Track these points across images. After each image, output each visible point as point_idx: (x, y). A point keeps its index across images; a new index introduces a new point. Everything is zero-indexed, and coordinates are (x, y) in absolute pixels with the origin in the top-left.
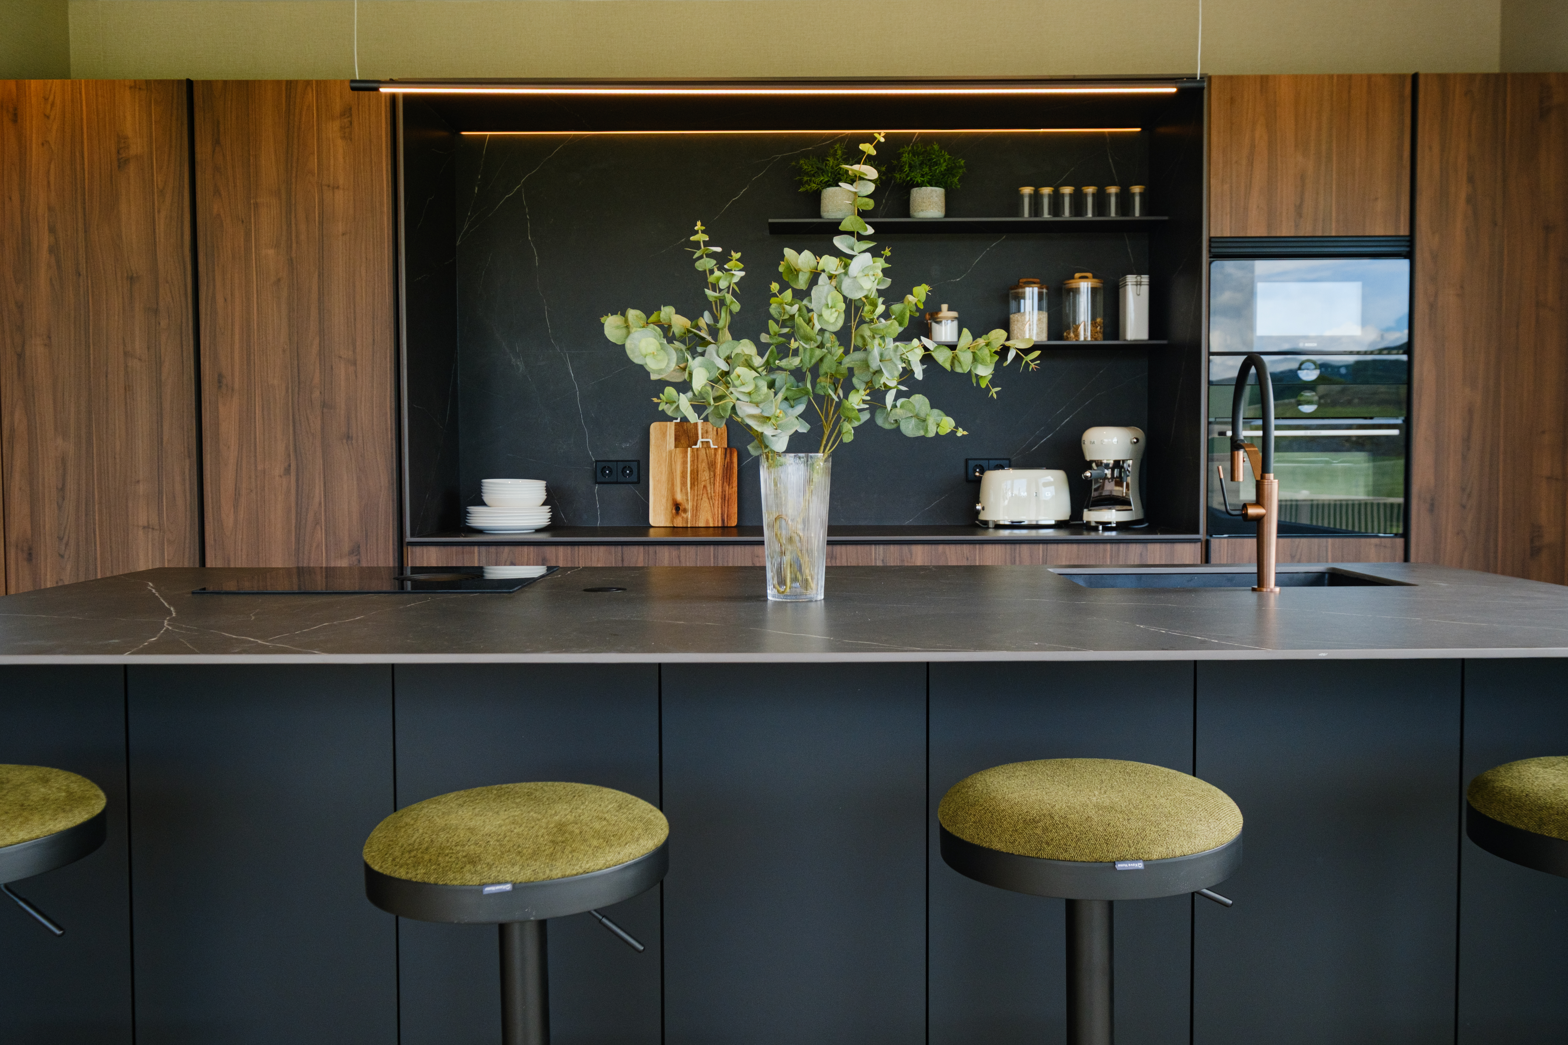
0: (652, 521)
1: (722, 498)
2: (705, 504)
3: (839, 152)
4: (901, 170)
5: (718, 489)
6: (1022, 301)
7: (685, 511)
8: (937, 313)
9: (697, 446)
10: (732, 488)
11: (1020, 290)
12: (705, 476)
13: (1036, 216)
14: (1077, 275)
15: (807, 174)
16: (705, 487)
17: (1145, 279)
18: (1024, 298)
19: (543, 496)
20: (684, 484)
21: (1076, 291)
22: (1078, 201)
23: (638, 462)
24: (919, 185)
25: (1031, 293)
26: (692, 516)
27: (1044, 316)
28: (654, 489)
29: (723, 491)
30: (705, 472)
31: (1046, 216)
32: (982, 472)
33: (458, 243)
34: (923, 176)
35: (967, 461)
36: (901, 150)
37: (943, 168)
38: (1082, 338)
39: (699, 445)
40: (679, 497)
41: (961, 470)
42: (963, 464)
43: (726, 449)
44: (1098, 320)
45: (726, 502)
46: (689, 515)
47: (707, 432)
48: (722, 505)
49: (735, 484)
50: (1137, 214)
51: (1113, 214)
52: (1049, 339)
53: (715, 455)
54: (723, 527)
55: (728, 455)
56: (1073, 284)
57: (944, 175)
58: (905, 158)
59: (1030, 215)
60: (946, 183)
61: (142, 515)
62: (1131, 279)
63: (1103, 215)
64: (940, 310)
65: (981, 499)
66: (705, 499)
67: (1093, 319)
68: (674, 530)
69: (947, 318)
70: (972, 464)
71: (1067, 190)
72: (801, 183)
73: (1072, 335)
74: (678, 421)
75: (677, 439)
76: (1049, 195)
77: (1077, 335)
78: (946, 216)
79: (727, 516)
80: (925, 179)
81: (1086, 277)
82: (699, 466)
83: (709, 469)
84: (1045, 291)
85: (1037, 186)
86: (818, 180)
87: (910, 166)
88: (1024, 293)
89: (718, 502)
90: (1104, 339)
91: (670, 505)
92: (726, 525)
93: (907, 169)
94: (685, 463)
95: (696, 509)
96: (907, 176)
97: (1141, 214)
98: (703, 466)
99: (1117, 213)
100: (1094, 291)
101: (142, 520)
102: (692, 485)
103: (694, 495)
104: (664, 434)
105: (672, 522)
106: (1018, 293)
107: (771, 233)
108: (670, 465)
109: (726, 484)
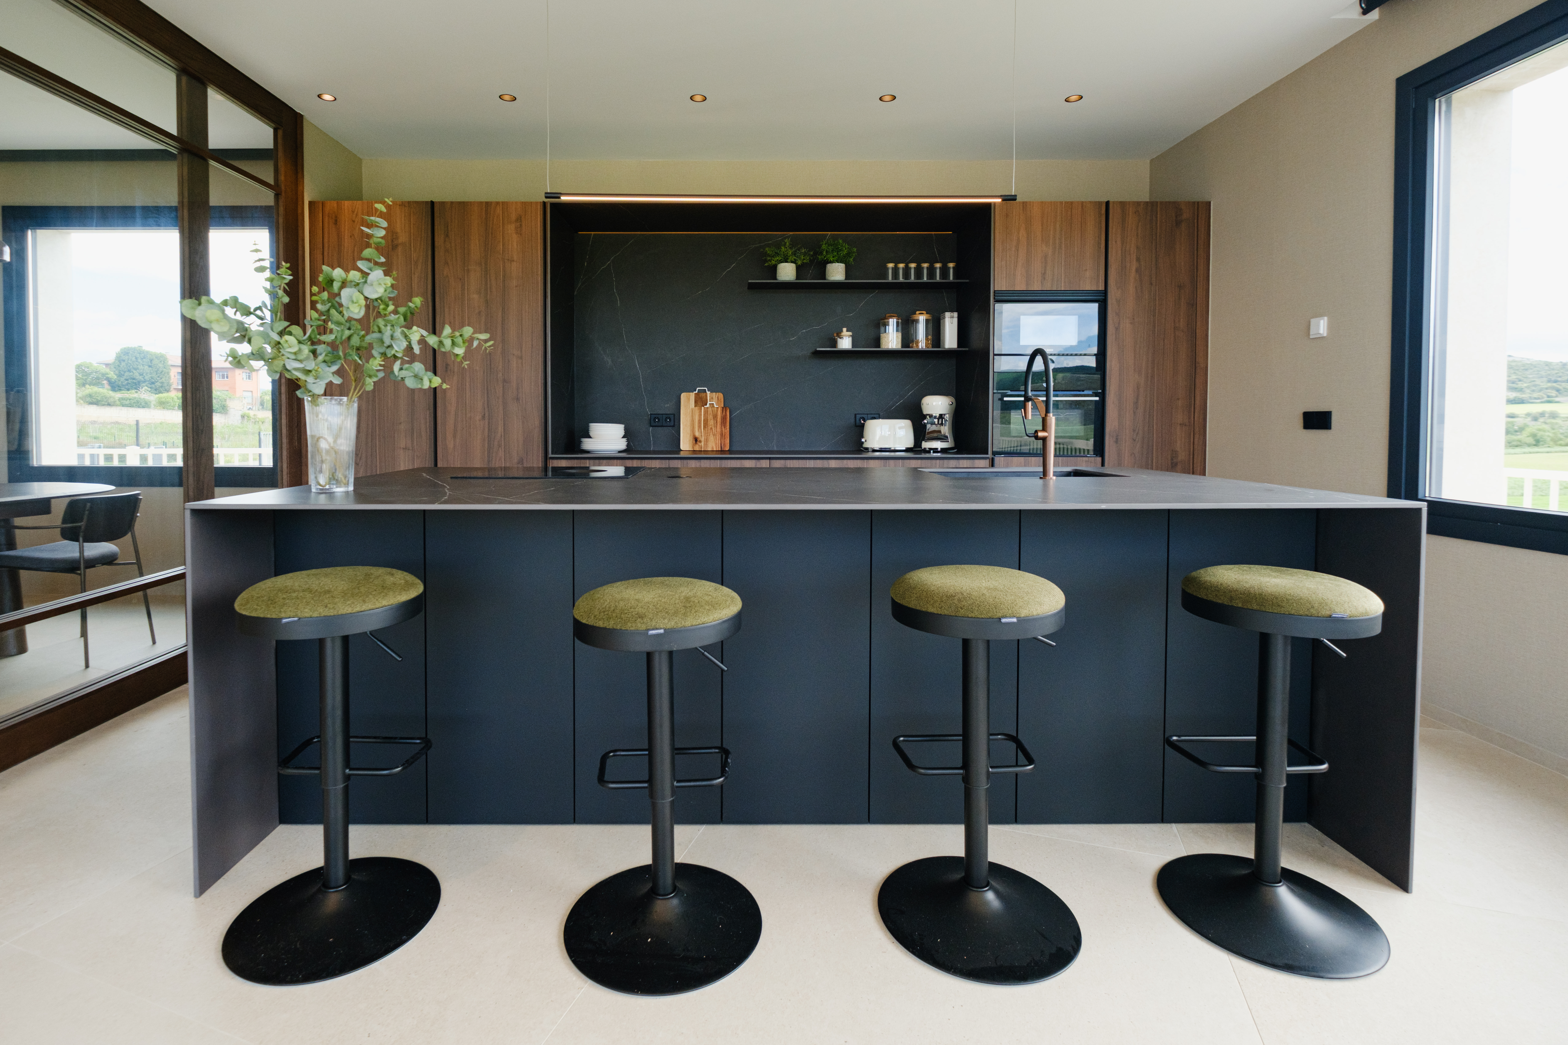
0: (682, 447)
1: (721, 437)
2: (711, 438)
3: (788, 244)
4: (821, 253)
5: (719, 429)
6: (887, 327)
7: (700, 442)
8: (840, 333)
9: (707, 406)
10: (726, 432)
11: (886, 320)
12: (711, 422)
13: (896, 279)
14: (918, 312)
15: (769, 256)
16: (711, 428)
17: (956, 314)
18: (888, 325)
19: (622, 433)
20: (700, 427)
21: (917, 321)
22: (919, 271)
23: (674, 415)
24: (831, 262)
25: (892, 322)
26: (704, 444)
27: (900, 334)
28: (683, 429)
29: (722, 431)
31: (901, 279)
32: (865, 421)
33: (575, 293)
34: (833, 257)
35: (856, 415)
36: (821, 243)
37: (845, 252)
38: (920, 347)
39: (708, 405)
40: (697, 434)
41: (852, 420)
42: (853, 416)
43: (723, 408)
44: (929, 337)
46: (703, 444)
47: (712, 398)
49: (728, 427)
50: (951, 278)
51: (938, 278)
52: (902, 347)
53: (717, 411)
54: (721, 451)
55: (724, 411)
56: (915, 317)
57: (845, 257)
58: (824, 247)
59: (892, 279)
60: (846, 261)
61: (402, 442)
62: (948, 314)
63: (933, 279)
64: (842, 331)
65: (864, 436)
66: (711, 435)
67: (927, 336)
68: (694, 452)
69: (846, 336)
70: (858, 417)
71: (913, 265)
72: (766, 261)
73: (915, 345)
74: (697, 392)
75: (696, 402)
76: (903, 268)
77: (917, 346)
78: (846, 279)
79: (723, 445)
80: (835, 259)
81: (923, 314)
82: (708, 417)
83: (714, 419)
84: (900, 321)
85: (896, 263)
86: (776, 259)
87: (827, 252)
88: (888, 322)
89: (718, 437)
90: (933, 347)
91: (692, 438)
92: (722, 448)
93: (825, 253)
94: (700, 415)
95: (707, 441)
96: (825, 257)
97: (953, 279)
98: (710, 417)
99: (940, 278)
100: (927, 321)
101: (403, 445)
102: (704, 427)
103: (705, 433)
104: (689, 399)
105: (693, 448)
106: (885, 322)
107: (748, 288)
108: (692, 416)
109: (723, 427)
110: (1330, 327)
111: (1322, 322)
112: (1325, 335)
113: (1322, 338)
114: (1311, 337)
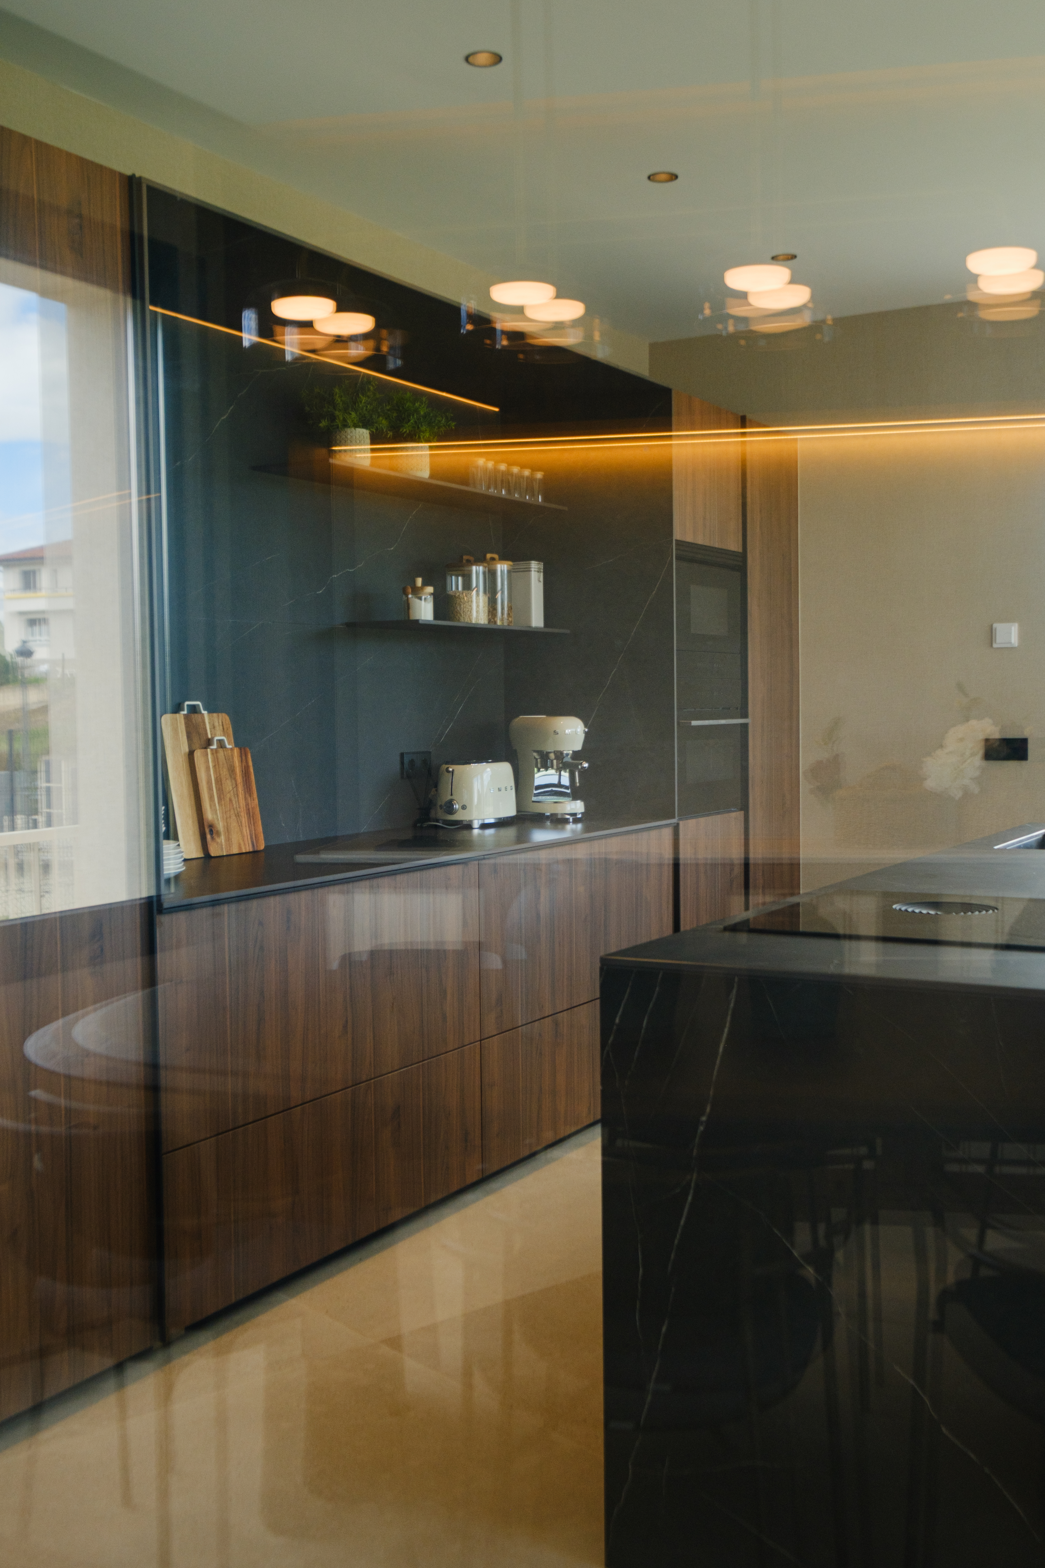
1: (247, 814)
2: (234, 823)
5: (242, 803)
7: (215, 834)
8: (412, 586)
9: (211, 747)
10: (254, 800)
12: (228, 785)
16: (230, 800)
17: (542, 566)
20: (211, 797)
21: (493, 573)
26: (226, 841)
29: (247, 805)
30: (227, 780)
35: (402, 755)
39: (215, 745)
40: (210, 817)
41: (398, 766)
42: (398, 758)
43: (238, 749)
45: (252, 819)
46: (220, 839)
47: (215, 727)
48: (249, 825)
49: (255, 794)
51: (527, 497)
53: (232, 758)
54: (254, 852)
55: (244, 757)
62: (529, 565)
66: (233, 816)
67: (508, 602)
68: (210, 859)
69: (423, 594)
70: (406, 758)
71: (503, 467)
73: (499, 617)
74: (185, 712)
79: (255, 837)
82: (221, 772)
83: (231, 777)
89: (244, 819)
92: (256, 850)
94: (208, 769)
95: (229, 828)
98: (225, 772)
100: (508, 574)
102: (220, 799)
103: (223, 813)
105: (206, 850)
108: (192, 772)
109: (247, 795)
110: (1022, 636)
111: (1013, 628)
112: (1016, 645)
113: (1012, 649)
114: (995, 646)
